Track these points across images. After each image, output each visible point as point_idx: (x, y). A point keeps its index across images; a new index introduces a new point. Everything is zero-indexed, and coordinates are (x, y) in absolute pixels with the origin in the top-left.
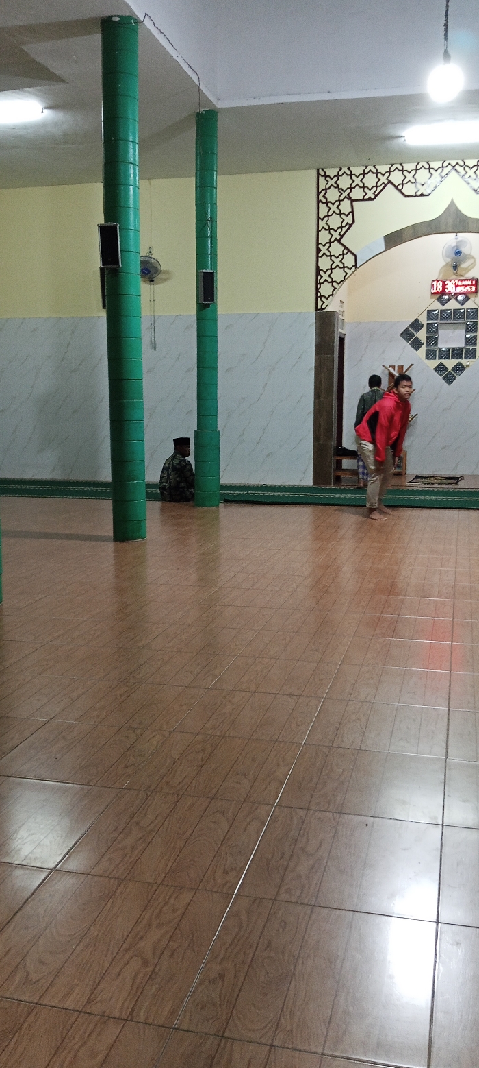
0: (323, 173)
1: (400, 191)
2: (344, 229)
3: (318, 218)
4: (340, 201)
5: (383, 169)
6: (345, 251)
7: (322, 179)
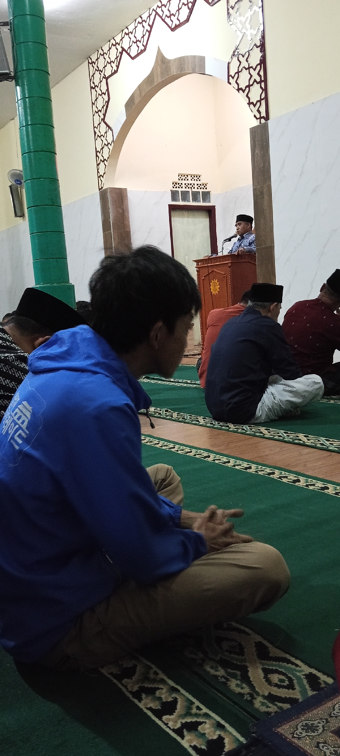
0: (91, 62)
1: (129, 54)
2: (105, 107)
3: (92, 103)
4: (101, 82)
5: (118, 39)
6: (107, 128)
7: (90, 65)
